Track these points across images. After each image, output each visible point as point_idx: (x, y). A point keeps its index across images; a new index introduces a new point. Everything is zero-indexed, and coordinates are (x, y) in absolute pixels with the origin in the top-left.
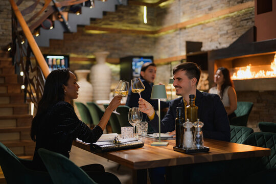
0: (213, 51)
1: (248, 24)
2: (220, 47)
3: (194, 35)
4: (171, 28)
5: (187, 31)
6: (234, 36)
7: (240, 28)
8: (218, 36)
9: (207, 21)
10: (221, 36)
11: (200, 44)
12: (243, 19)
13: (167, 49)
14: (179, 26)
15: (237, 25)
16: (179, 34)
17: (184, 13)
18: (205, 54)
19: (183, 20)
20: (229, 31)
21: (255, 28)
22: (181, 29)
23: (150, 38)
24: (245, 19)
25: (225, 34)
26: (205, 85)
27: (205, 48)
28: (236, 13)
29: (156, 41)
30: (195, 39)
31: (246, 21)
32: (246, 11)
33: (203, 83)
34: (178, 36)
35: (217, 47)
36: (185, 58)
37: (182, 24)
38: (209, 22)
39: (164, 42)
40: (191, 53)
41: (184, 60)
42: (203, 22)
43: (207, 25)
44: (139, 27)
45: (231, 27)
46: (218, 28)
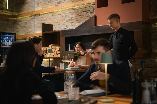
0: (62, 31)
1: (87, 14)
2: (67, 29)
3: (46, 20)
4: (28, 14)
5: (40, 16)
6: (77, 22)
7: (81, 17)
8: (65, 21)
9: (56, 11)
10: (67, 21)
11: (51, 26)
12: (83, 11)
13: (25, 29)
14: (34, 13)
15: (80, 15)
16: (33, 18)
17: (38, 4)
18: (58, 33)
19: (38, 9)
20: (72, 18)
21: (95, 17)
22: (35, 15)
23: (11, 20)
24: (85, 10)
25: (70, 20)
26: (57, 54)
27: (56, 28)
28: (78, 6)
29: (15, 23)
30: (47, 22)
31: (86, 12)
32: (86, 6)
33: (56, 52)
34: (33, 20)
35: (65, 28)
36: (41, 35)
37: (37, 11)
38: (58, 11)
39: (22, 23)
40: (46, 32)
42: (53, 11)
43: (56, 13)
44: (2, 12)
45: (74, 15)
46: (64, 16)
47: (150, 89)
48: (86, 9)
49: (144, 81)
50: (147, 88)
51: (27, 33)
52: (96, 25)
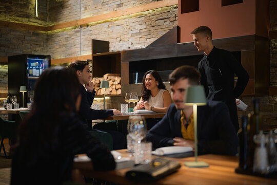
0: (125, 52)
1: (165, 23)
2: (133, 48)
3: (98, 34)
4: (70, 24)
5: (89, 28)
6: (149, 37)
7: (154, 28)
8: (129, 35)
9: (115, 19)
10: (132, 35)
11: (107, 44)
12: (159, 18)
13: (64, 48)
14: (79, 23)
15: (153, 25)
16: (78, 32)
17: (86, 8)
18: (117, 55)
19: (85, 16)
20: (141, 31)
21: (178, 28)
22: (81, 26)
23: (43, 34)
24: (161, 18)
25: (136, 34)
26: (117, 90)
27: (114, 47)
28: (151, 11)
29: (49, 39)
30: (101, 38)
31: (163, 21)
32: (162, 10)
33: (114, 87)
34: (78, 34)
35: (129, 48)
36: (91, 58)
37: (84, 20)
38: (117, 20)
39: (61, 40)
40: (99, 54)
41: (90, 60)
42: (109, 19)
43: (115, 22)
44: (29, 21)
45: (145, 26)
46: (128, 27)
47: (267, 146)
48: (163, 16)
49: (257, 133)
50: (262, 145)
51: (69, 55)
52: (179, 41)
